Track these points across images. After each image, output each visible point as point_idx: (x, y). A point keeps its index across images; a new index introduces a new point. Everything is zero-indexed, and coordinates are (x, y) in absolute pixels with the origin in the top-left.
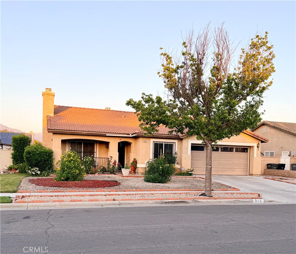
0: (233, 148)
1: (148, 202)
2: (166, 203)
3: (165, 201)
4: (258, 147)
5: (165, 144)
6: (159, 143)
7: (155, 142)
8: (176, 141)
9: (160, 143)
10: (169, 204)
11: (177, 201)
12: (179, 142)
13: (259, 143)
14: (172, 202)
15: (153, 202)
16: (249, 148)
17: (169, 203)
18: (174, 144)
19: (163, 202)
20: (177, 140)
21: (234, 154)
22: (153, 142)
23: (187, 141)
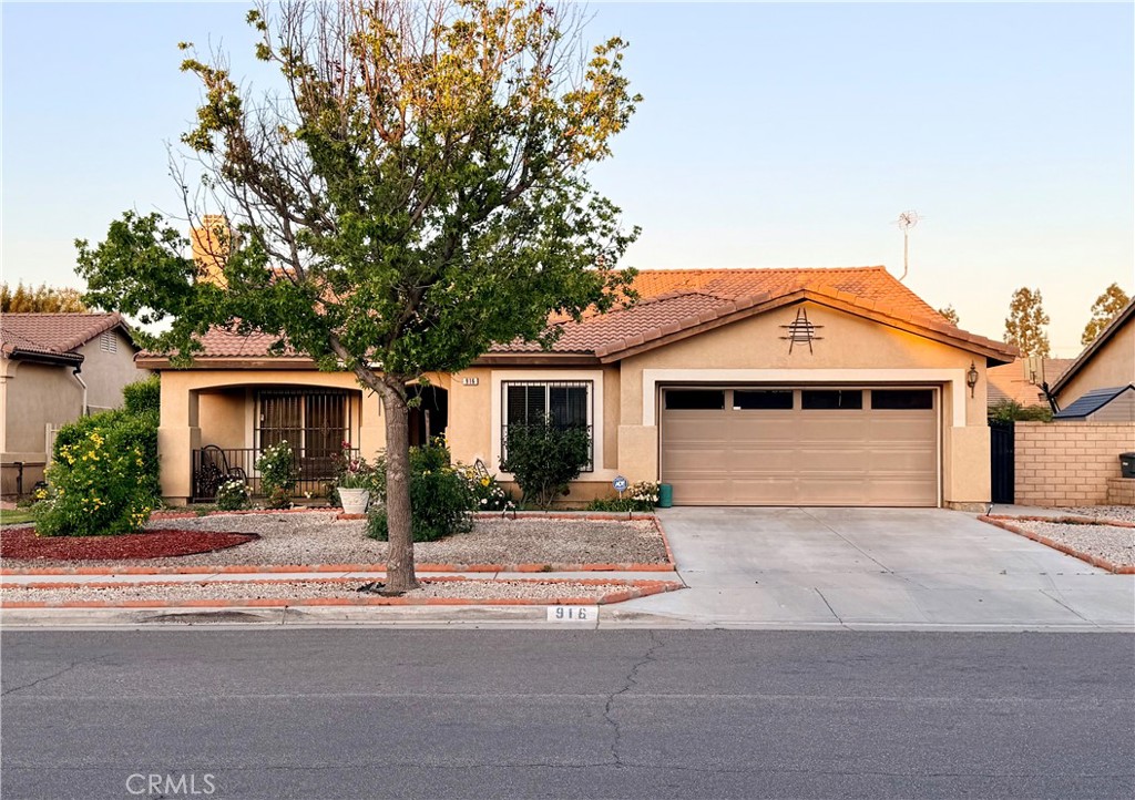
0: (859, 393)
1: (92, 615)
2: (163, 618)
3: (160, 611)
4: (971, 384)
5: (551, 389)
6: (525, 384)
7: (508, 381)
8: (597, 376)
9: (531, 384)
10: (176, 623)
11: (208, 610)
12: (611, 380)
13: (973, 368)
14: (186, 615)
15: (112, 614)
16: (939, 388)
17: (175, 620)
18: (589, 386)
19: (150, 615)
20: (601, 372)
21: (867, 416)
22: (503, 382)
23: (637, 371)
